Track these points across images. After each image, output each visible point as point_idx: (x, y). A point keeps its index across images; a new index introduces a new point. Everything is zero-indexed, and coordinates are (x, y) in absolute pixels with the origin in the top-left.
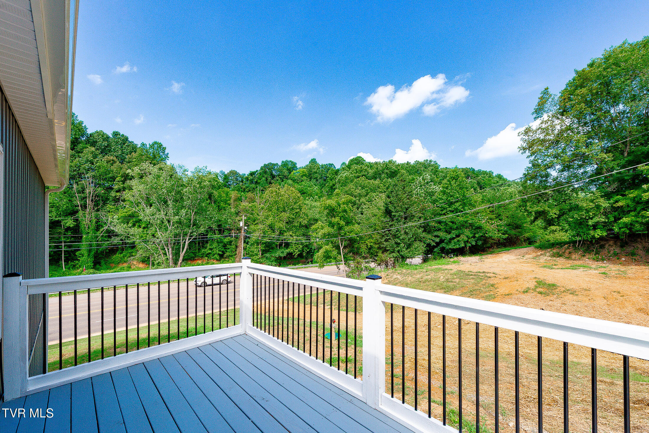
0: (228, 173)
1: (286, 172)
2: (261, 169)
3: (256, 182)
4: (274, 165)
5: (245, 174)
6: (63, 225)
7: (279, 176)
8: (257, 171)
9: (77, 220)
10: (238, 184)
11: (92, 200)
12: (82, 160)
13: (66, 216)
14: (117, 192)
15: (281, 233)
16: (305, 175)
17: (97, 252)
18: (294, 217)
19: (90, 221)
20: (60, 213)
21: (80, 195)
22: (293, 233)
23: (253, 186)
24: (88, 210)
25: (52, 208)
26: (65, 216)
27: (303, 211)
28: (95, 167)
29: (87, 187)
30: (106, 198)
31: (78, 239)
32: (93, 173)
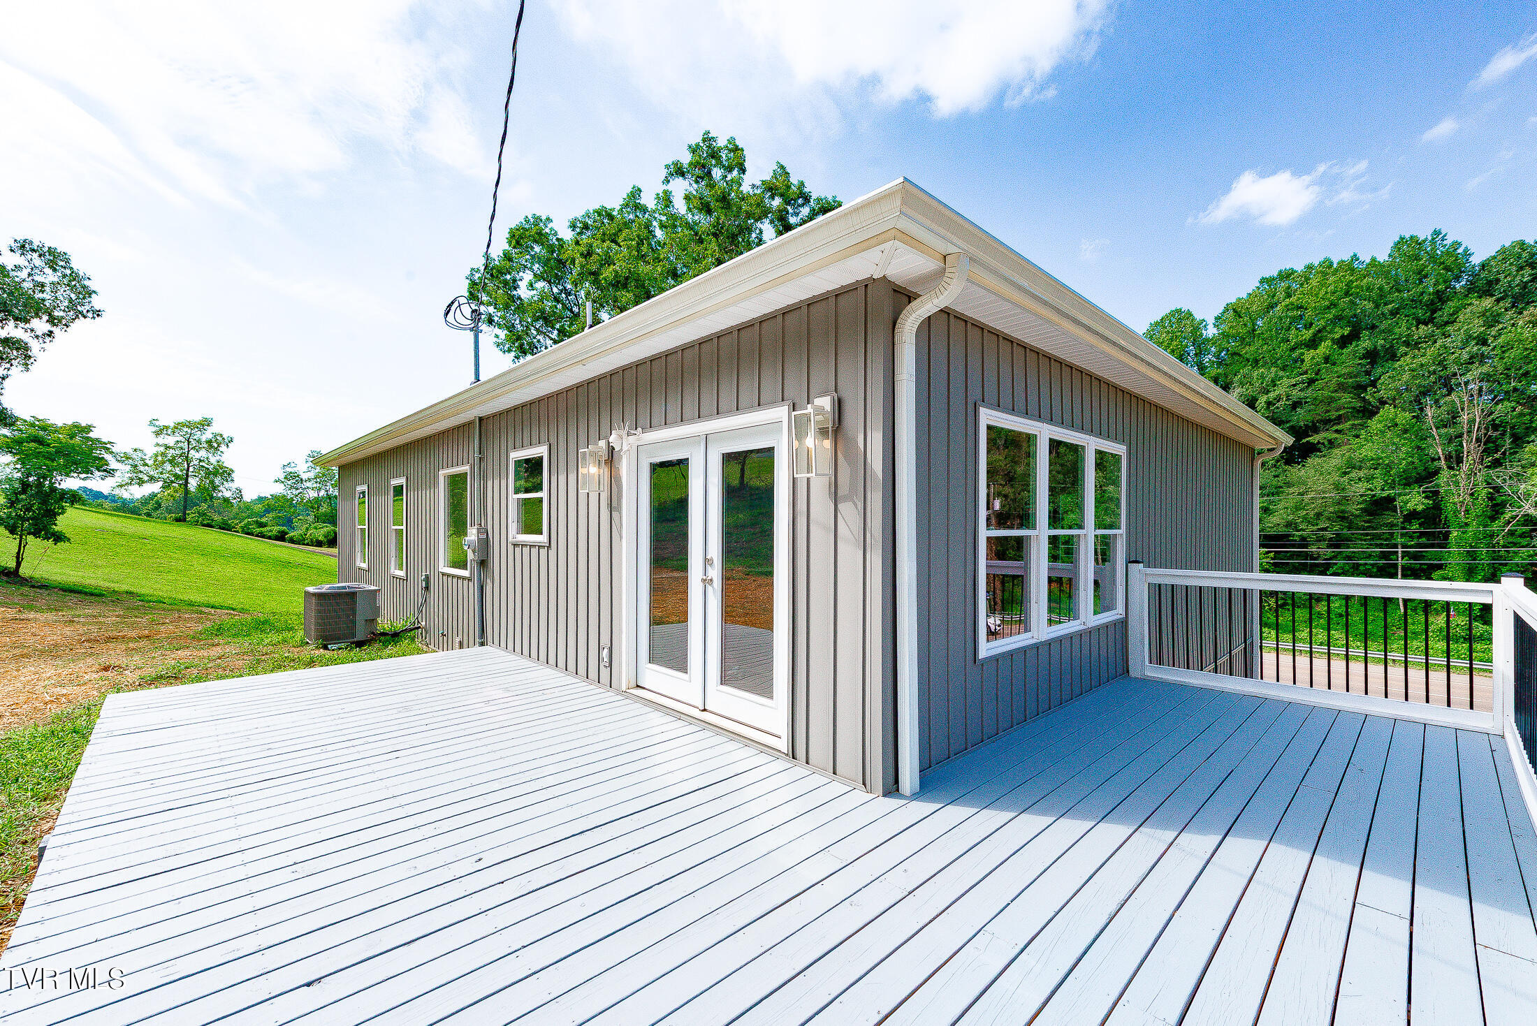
6: (1401, 508)
9: (1436, 493)
11: (1478, 440)
12: (1453, 342)
13: (1408, 484)
17: (1494, 574)
19: (1472, 495)
20: (1393, 480)
21: (1443, 431)
24: (1465, 467)
25: (1375, 469)
26: (1405, 485)
28: (1493, 349)
29: (1462, 410)
30: (1527, 428)
31: (1442, 540)
32: (1485, 369)
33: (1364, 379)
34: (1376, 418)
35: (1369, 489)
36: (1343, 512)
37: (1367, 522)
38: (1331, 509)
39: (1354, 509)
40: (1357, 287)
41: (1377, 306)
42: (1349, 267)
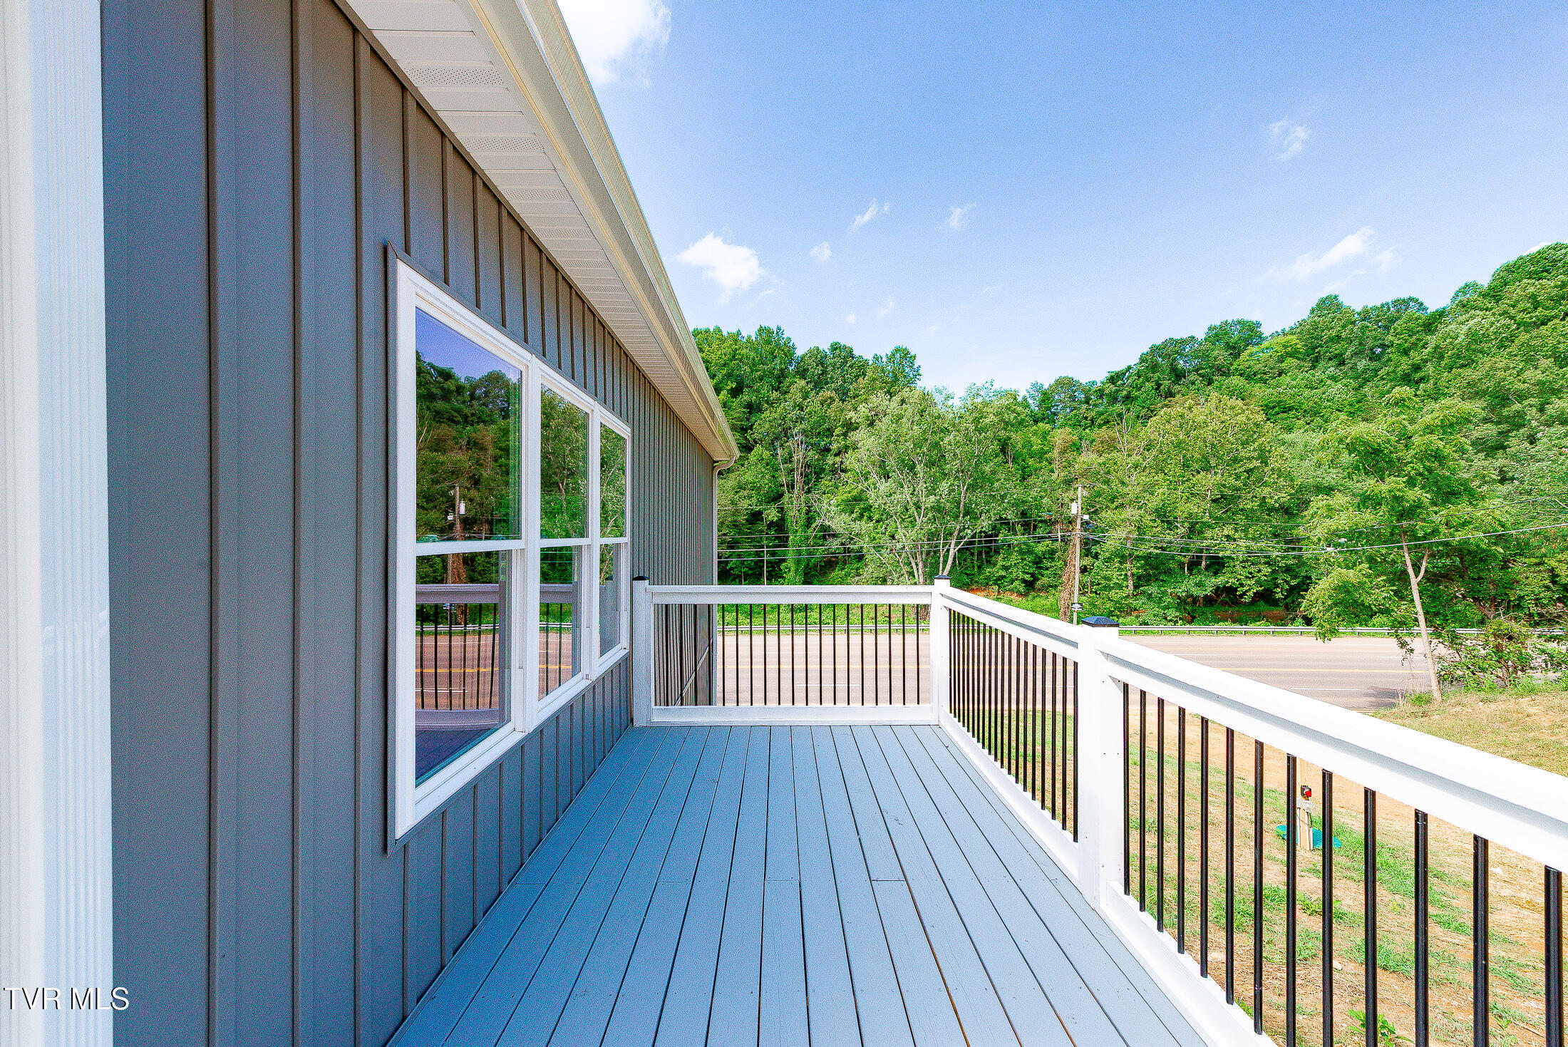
0: (1050, 386)
1: (1220, 355)
2: (1143, 360)
3: (1128, 397)
4: (1183, 342)
5: (1094, 382)
6: (766, 519)
7: (1197, 371)
8: (1129, 368)
9: (782, 509)
10: (1075, 408)
11: (801, 474)
12: (788, 406)
13: (769, 502)
14: (836, 455)
15: (1195, 529)
16: (1293, 354)
17: (808, 565)
18: (1239, 484)
20: (761, 499)
21: (786, 466)
22: (1236, 530)
23: (1119, 407)
24: (796, 491)
25: (753, 490)
26: (768, 502)
27: (1273, 463)
28: (806, 414)
29: (794, 453)
30: (821, 469)
31: (784, 541)
32: (803, 426)
33: (745, 423)
34: (752, 453)
35: (750, 505)
36: (735, 521)
37: (749, 529)
38: (729, 519)
39: (742, 519)
40: (740, 354)
41: (752, 372)
42: (735, 338)
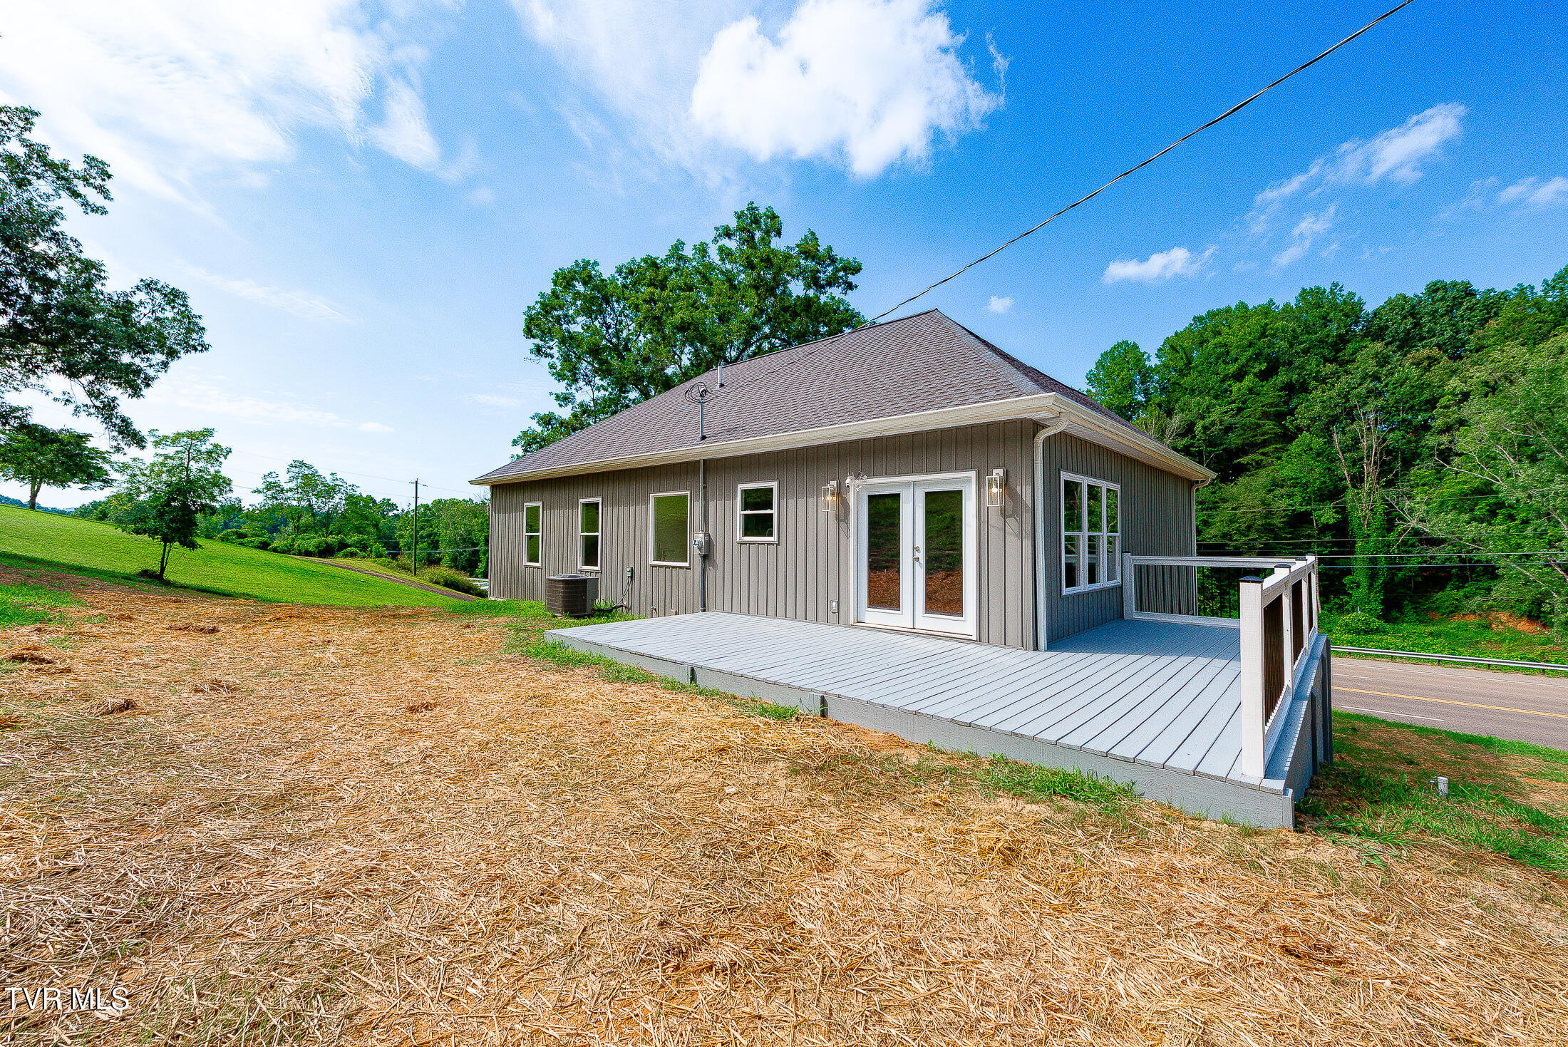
6: (1316, 521)
9: (1344, 509)
11: (1375, 463)
12: (1353, 378)
13: (1322, 501)
14: (1441, 432)
17: (1392, 579)
19: (1372, 510)
20: (1309, 497)
21: (1348, 455)
24: (1366, 486)
25: (1295, 487)
26: (1319, 501)
28: (1386, 385)
29: (1363, 437)
30: (1413, 453)
31: (1349, 548)
32: (1380, 402)
33: (1284, 409)
34: (1294, 443)
35: (1290, 505)
36: (1269, 524)
37: (1290, 533)
38: (1259, 523)
39: (1277, 521)
40: (1272, 329)
41: (1291, 346)
42: (1266, 311)
